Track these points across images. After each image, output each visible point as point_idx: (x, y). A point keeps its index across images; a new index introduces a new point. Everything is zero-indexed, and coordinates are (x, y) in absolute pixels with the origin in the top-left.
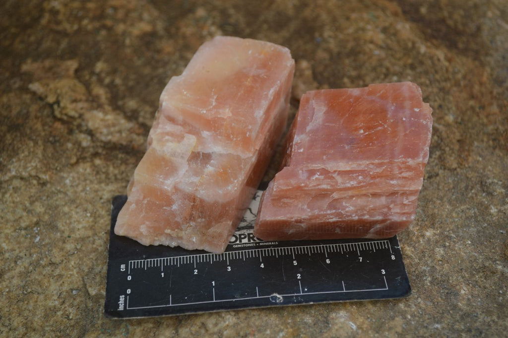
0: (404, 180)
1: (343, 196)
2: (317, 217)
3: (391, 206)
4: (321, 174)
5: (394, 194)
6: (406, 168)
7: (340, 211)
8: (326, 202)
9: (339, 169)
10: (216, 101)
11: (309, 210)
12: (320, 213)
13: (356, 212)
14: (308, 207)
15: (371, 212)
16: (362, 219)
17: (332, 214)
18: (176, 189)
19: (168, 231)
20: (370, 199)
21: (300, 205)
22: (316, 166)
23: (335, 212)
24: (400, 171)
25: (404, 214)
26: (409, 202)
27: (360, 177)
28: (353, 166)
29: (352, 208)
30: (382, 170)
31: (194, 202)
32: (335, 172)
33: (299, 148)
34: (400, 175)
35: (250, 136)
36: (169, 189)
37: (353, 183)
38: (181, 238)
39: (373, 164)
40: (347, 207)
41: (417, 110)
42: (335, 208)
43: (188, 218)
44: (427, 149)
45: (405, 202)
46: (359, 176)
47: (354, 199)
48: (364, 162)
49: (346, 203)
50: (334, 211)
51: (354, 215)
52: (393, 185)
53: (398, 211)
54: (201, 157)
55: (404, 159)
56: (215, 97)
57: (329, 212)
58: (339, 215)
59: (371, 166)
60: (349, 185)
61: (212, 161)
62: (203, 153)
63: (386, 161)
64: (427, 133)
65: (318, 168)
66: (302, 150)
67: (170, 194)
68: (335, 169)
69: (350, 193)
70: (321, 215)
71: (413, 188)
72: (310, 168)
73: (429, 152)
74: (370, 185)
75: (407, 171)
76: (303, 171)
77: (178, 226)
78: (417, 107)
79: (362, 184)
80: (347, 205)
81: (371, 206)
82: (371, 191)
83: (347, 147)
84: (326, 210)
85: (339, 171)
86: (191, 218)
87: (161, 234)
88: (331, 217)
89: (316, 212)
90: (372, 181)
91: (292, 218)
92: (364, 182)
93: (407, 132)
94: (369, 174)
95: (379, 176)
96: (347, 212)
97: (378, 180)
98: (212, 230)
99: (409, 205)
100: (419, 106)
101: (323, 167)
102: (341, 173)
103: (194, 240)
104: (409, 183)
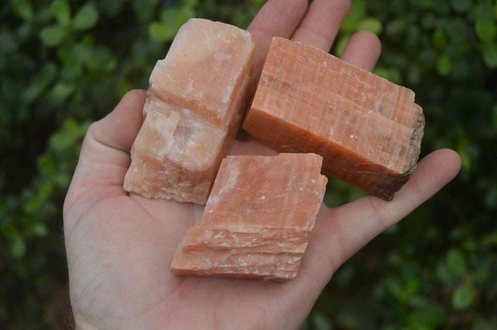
0: (291, 244)
1: (240, 253)
2: (216, 269)
3: (278, 265)
4: (223, 235)
5: (282, 254)
6: (294, 234)
7: (235, 265)
8: (225, 257)
9: (238, 231)
10: (193, 86)
11: (210, 263)
12: (219, 267)
13: (248, 267)
14: (210, 261)
15: (261, 268)
16: (252, 274)
17: (228, 268)
18: (166, 159)
19: (163, 189)
20: (261, 257)
21: (204, 258)
22: (220, 226)
23: (231, 267)
24: (289, 236)
25: (288, 272)
26: (293, 262)
27: (254, 240)
28: (249, 229)
29: (245, 264)
30: (272, 235)
31: (181, 169)
32: (234, 233)
33: (210, 209)
34: (288, 240)
35: (220, 118)
36: (161, 160)
37: (248, 244)
38: (173, 194)
39: (266, 228)
40: (242, 263)
41: (313, 181)
42: (232, 263)
43: (177, 180)
44: (313, 218)
45: (289, 263)
46: (253, 238)
47: (249, 256)
48: (259, 226)
49: (241, 259)
50: (230, 265)
51: (246, 270)
52: (280, 247)
53: (283, 269)
54: (184, 131)
55: (292, 227)
56: (192, 82)
57: (226, 266)
58: (235, 269)
59: (265, 231)
60: (244, 246)
61: (193, 136)
62: (185, 127)
63: (277, 227)
64: (317, 204)
65: (222, 229)
66: (211, 211)
67: (162, 164)
68: (234, 231)
69: (246, 251)
70: (220, 268)
71: (298, 251)
72: (215, 228)
73: (315, 221)
74: (263, 246)
75: (294, 237)
76: (209, 230)
77: (170, 186)
78: (314, 179)
79: (255, 245)
80: (242, 261)
81: (261, 264)
82: (263, 251)
83: (249, 211)
84: (224, 264)
85: (238, 233)
86: (179, 180)
87: (159, 191)
88: (227, 270)
89: (216, 265)
90: (264, 243)
91: (196, 268)
92: (257, 244)
93: (301, 201)
94: (262, 237)
95: (270, 239)
96: (241, 267)
97: (269, 242)
98: (196, 189)
99: (292, 265)
100: (316, 178)
101: (225, 228)
102: (240, 234)
103: (184, 196)
104: (295, 246)
